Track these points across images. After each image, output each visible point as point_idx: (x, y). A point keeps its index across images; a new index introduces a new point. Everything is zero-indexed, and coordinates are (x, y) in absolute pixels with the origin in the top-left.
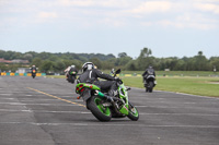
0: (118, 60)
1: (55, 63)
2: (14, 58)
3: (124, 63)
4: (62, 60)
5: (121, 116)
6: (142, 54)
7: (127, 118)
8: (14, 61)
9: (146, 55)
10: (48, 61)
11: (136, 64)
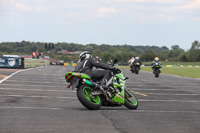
0: (171, 52)
1: (114, 55)
2: (76, 50)
3: (177, 55)
4: (120, 52)
5: (117, 105)
6: (193, 47)
7: (123, 107)
8: (76, 52)
9: (196, 47)
10: (107, 52)
11: (188, 56)
